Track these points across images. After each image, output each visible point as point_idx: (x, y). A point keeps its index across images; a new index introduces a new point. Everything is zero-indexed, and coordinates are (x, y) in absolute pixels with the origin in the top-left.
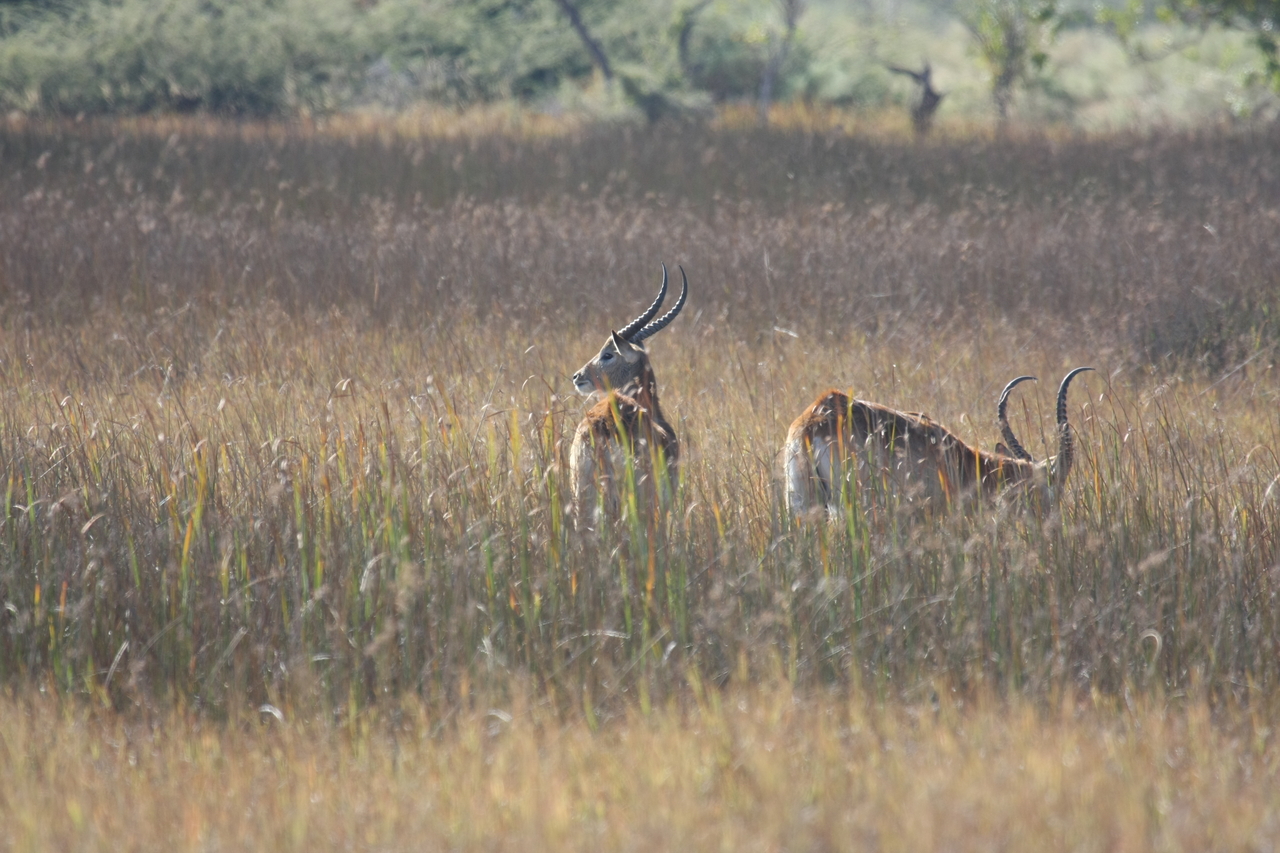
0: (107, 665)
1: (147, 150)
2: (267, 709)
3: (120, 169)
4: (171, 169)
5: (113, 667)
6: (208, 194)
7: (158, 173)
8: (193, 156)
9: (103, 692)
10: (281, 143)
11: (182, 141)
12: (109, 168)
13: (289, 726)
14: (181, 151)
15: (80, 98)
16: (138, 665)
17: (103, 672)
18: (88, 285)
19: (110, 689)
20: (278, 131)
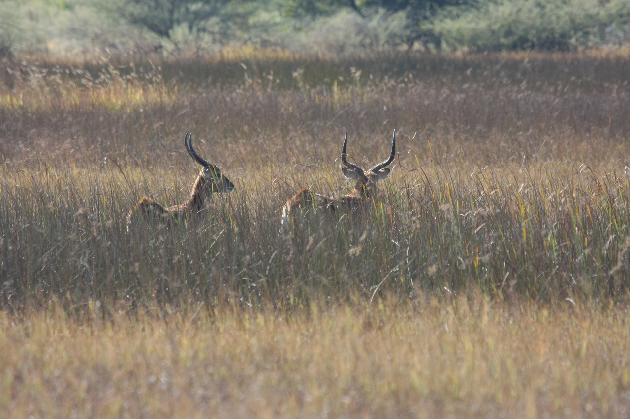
0: (501, 281)
2: (568, 299)
3: (502, 73)
4: (524, 73)
5: (503, 283)
6: (539, 83)
7: (518, 75)
8: (533, 68)
9: (500, 292)
10: (570, 61)
11: (530, 61)
12: (498, 72)
13: (578, 306)
14: (529, 65)
15: (486, 45)
16: (513, 283)
17: (499, 284)
18: (490, 124)
19: (502, 291)
20: (569, 56)
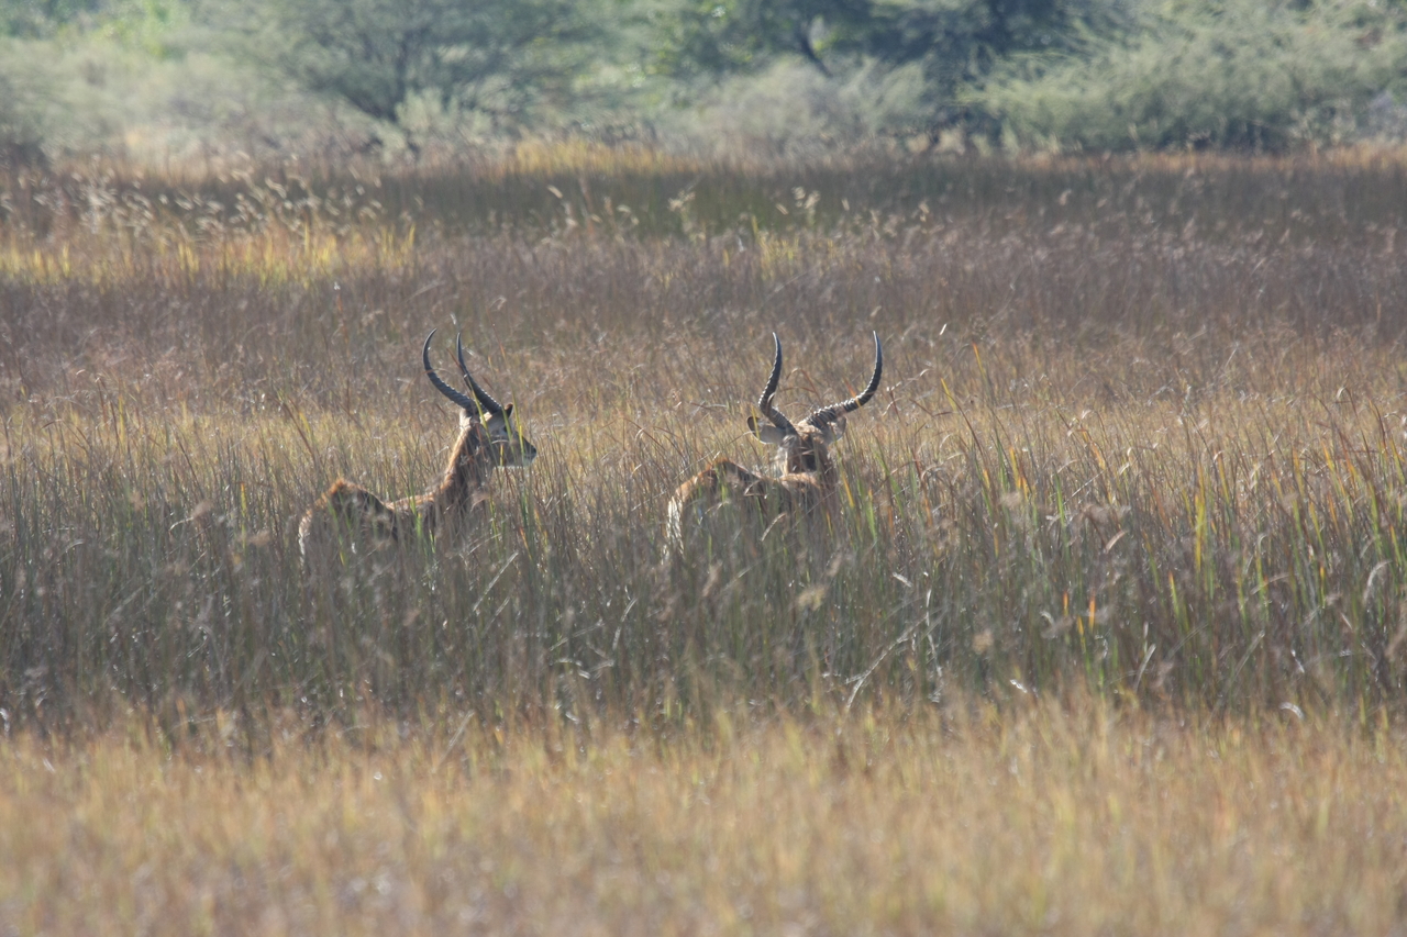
0: (1136, 667)
1: (1163, 185)
2: (1286, 706)
3: (1140, 202)
4: (1185, 203)
5: (1143, 668)
6: (1221, 224)
7: (1173, 208)
8: (1208, 190)
9: (1133, 694)
10: (1289, 174)
11: (1198, 174)
12: (1130, 200)
13: (1308, 721)
14: (1197, 183)
15: (1101, 137)
16: (1166, 667)
17: (1132, 676)
18: (1110, 315)
19: (1139, 691)
20: (1286, 164)
